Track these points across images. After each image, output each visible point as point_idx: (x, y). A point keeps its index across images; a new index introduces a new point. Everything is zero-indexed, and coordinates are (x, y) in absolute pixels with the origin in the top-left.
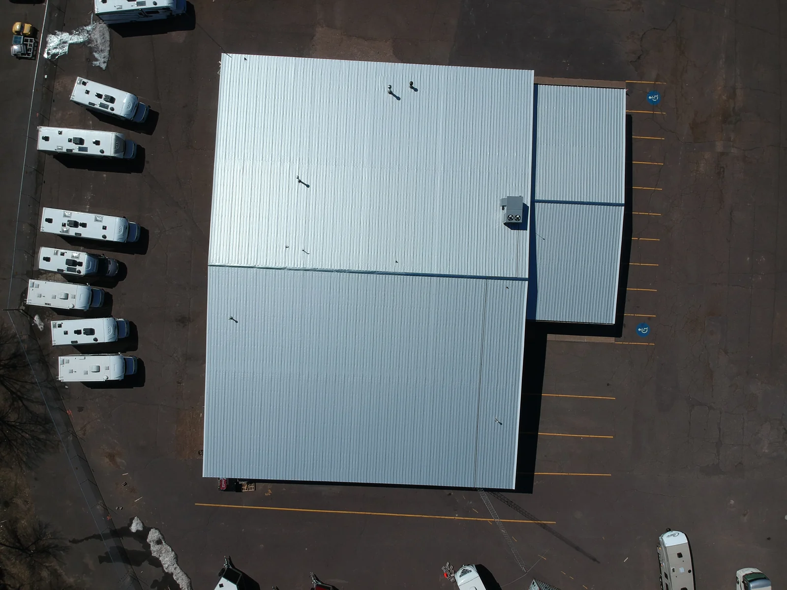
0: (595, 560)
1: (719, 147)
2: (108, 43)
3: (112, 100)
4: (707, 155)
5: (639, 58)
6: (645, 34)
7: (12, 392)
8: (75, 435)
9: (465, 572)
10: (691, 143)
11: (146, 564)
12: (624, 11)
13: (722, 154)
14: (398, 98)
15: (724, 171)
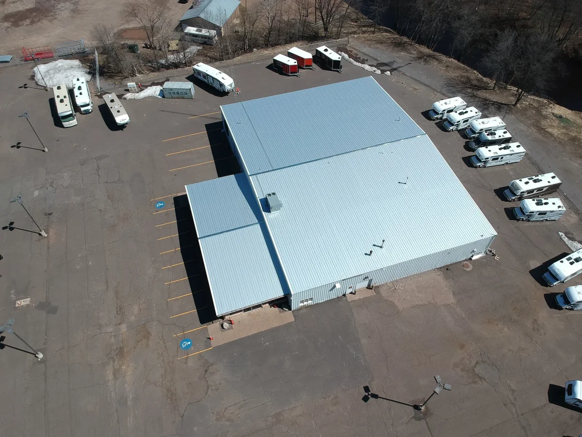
0: (162, 111)
1: (124, 328)
2: (570, 247)
3: (538, 204)
4: (133, 318)
5: (206, 371)
6: (206, 393)
7: (476, 97)
8: (438, 92)
9: (231, 85)
10: (148, 322)
11: (375, 64)
12: (230, 406)
13: (120, 324)
14: (374, 245)
15: (117, 312)
